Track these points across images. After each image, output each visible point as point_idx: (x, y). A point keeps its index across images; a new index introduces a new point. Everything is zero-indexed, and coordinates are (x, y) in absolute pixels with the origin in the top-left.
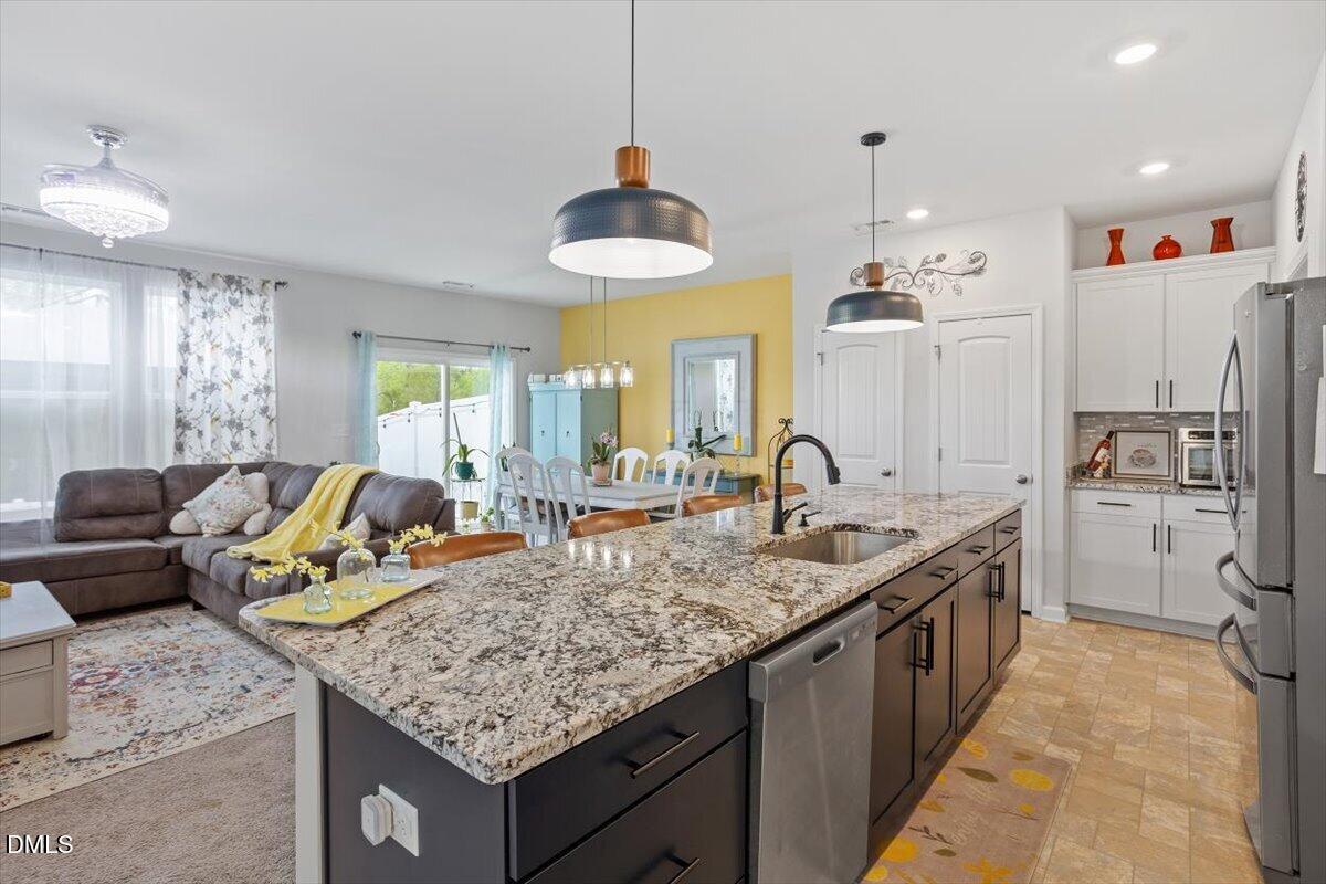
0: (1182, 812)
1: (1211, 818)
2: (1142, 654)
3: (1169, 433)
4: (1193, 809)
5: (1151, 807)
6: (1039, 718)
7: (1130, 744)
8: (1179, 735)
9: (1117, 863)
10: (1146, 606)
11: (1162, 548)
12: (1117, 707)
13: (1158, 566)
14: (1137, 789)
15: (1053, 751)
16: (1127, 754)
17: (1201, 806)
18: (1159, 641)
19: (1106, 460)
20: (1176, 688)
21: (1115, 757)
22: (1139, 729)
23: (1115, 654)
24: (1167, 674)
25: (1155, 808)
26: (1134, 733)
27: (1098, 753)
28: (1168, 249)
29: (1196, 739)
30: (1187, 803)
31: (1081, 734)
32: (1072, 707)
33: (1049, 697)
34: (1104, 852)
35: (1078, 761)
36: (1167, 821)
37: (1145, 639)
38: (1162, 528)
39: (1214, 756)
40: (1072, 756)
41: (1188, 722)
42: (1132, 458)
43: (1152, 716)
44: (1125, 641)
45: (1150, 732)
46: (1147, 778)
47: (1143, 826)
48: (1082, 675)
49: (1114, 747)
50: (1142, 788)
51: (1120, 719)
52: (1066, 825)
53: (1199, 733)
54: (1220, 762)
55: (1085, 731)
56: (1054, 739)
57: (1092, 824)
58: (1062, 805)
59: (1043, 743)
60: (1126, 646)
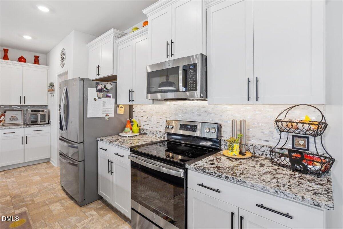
0: (58, 204)
1: (64, 201)
2: (22, 174)
3: (22, 111)
4: (60, 202)
5: (52, 207)
6: (6, 206)
7: (36, 197)
8: (46, 188)
9: (54, 225)
10: (19, 160)
11: (24, 143)
12: (27, 190)
13: (23, 148)
14: (46, 206)
15: (17, 212)
16: (37, 200)
17: (60, 200)
18: (25, 169)
19: (4, 120)
20: (37, 178)
21: (36, 202)
22: (36, 192)
23: (15, 177)
24: (33, 176)
25: (53, 207)
26: (36, 193)
27: (31, 204)
28: (22, 59)
29: (50, 187)
30: (58, 201)
31: (23, 202)
32: (14, 197)
33: (4, 198)
34: (50, 225)
35: (27, 209)
36: (57, 208)
37: (21, 170)
38: (24, 137)
39: (56, 188)
40: (24, 209)
41: (45, 184)
42: (10, 119)
43: (37, 187)
44: (16, 173)
45: (39, 191)
46: (46, 202)
47: (53, 212)
48: (10, 187)
49: (33, 200)
50: (47, 205)
51: (30, 193)
52: (37, 226)
53: (49, 186)
54: (57, 189)
55: (23, 201)
56: (15, 208)
57: (43, 221)
58: (31, 223)
59: (13, 211)
60: (17, 174)
